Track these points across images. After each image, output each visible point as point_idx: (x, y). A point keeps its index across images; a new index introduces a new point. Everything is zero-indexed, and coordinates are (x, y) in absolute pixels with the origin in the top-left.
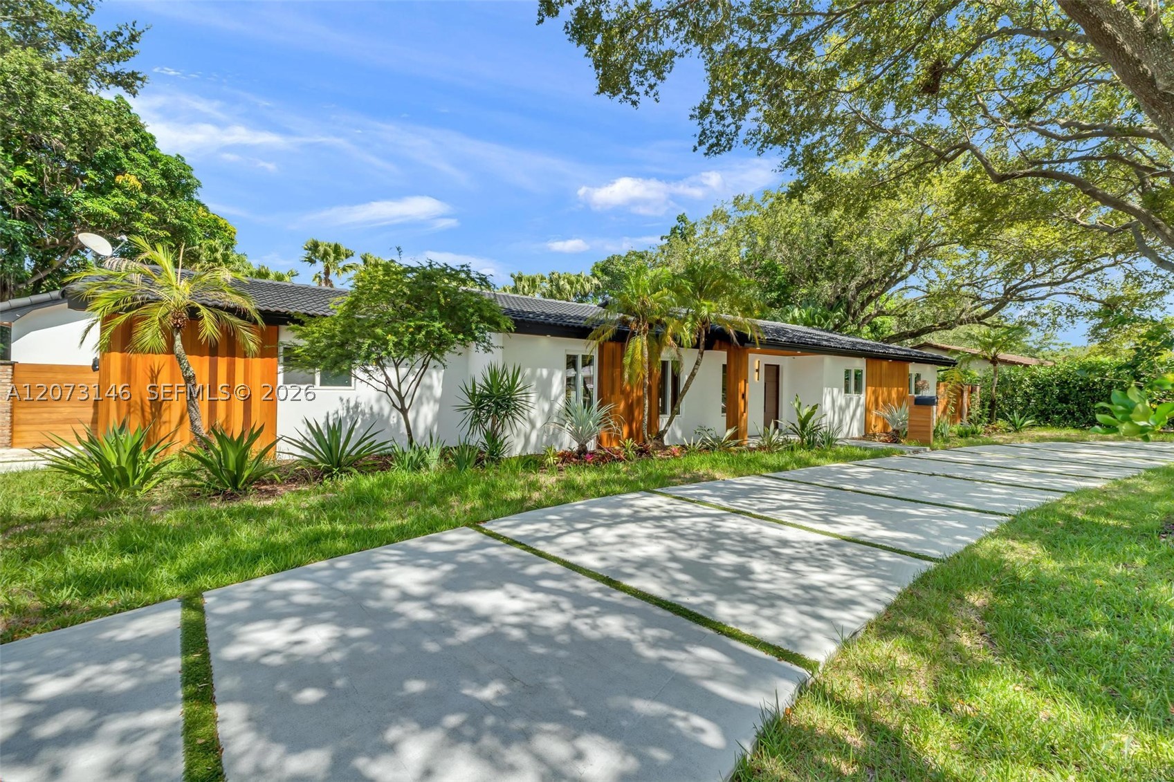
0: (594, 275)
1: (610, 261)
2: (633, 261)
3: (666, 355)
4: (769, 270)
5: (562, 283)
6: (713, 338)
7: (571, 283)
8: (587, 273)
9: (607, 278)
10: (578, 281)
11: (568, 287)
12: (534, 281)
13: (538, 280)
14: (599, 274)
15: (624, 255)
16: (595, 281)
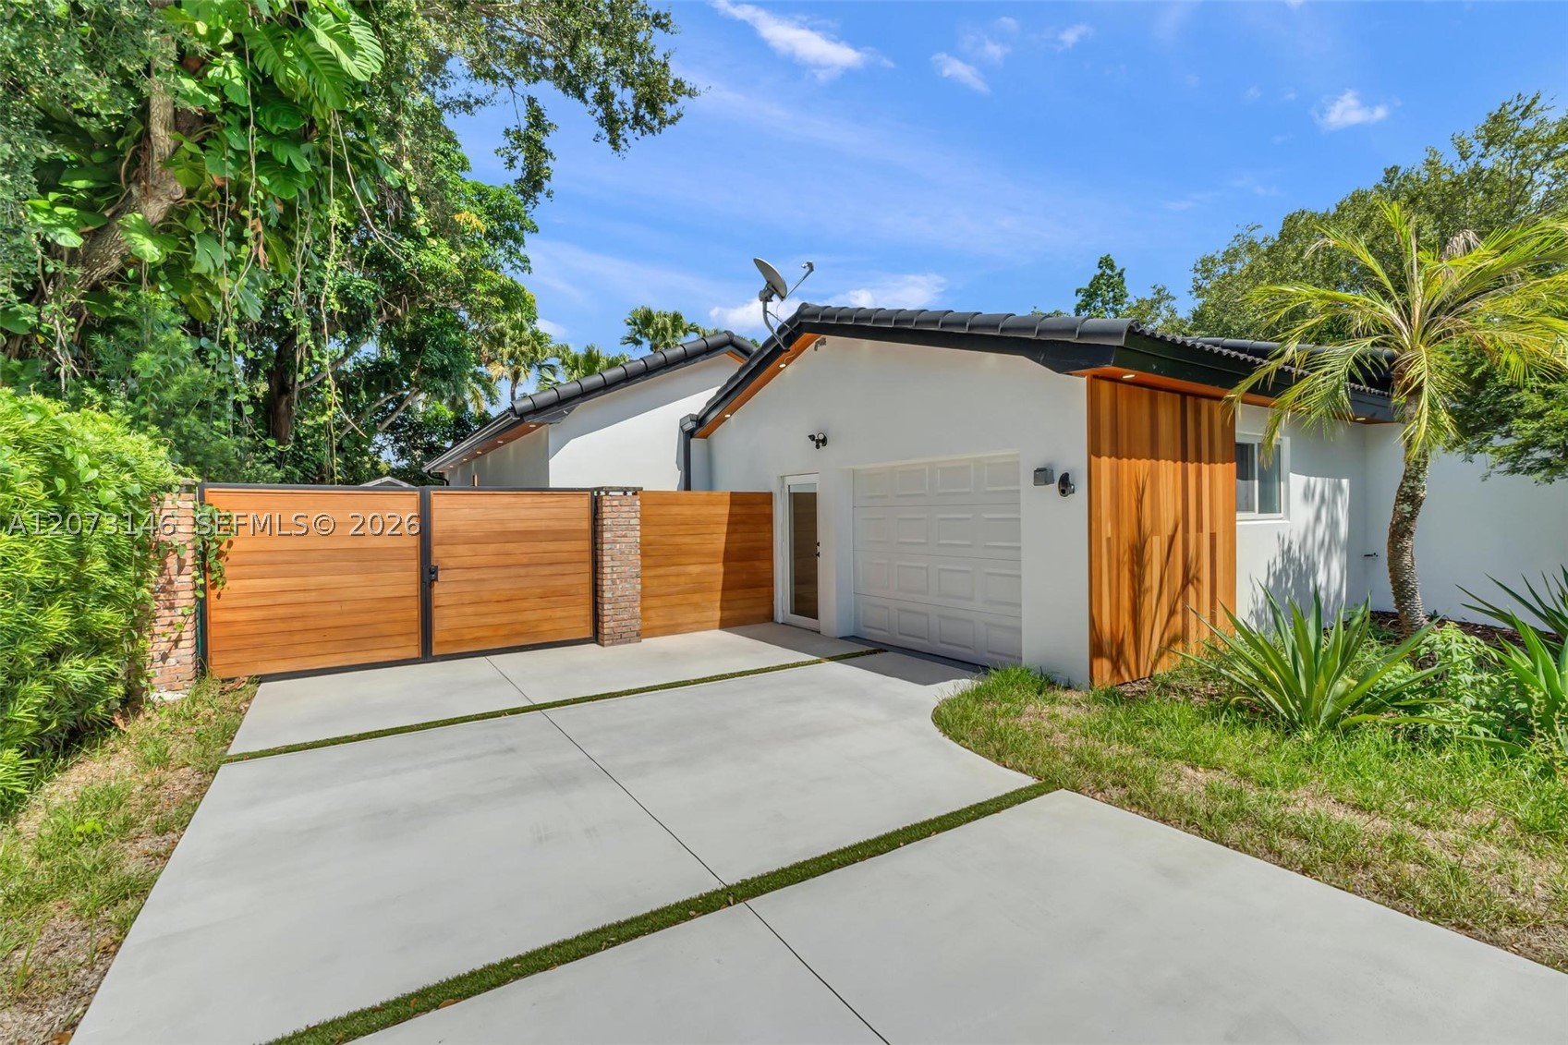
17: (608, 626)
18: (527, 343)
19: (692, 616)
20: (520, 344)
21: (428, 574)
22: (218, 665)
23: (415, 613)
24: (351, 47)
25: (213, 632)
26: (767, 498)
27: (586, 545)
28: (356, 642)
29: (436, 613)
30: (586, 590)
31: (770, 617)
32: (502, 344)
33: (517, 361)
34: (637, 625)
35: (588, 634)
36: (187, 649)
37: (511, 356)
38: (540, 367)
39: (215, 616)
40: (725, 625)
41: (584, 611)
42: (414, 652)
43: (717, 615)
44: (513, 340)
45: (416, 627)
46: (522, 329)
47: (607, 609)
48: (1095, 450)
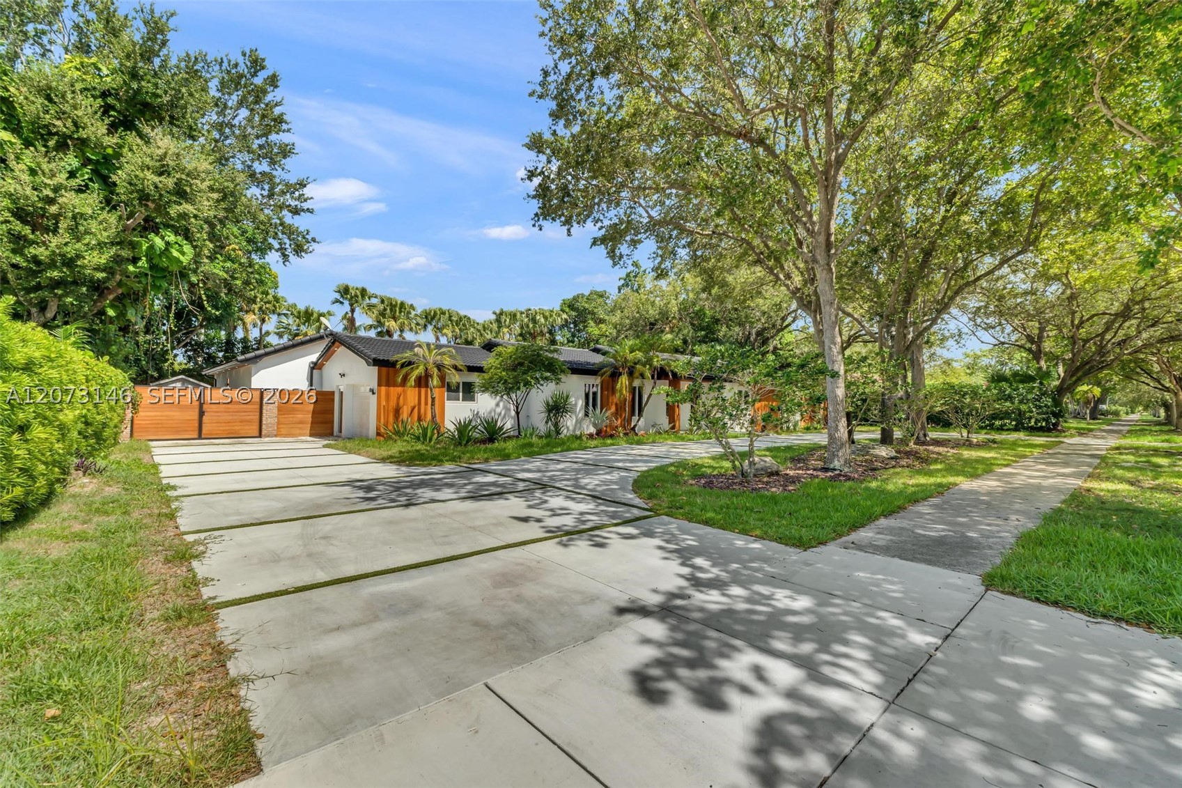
0: (562, 310)
1: (575, 299)
2: (594, 300)
3: (637, 383)
4: (700, 314)
5: (538, 318)
6: (661, 374)
7: (546, 318)
8: (557, 308)
9: (574, 313)
10: (551, 316)
11: (543, 320)
12: (515, 315)
13: (518, 315)
14: (567, 310)
15: (587, 293)
16: (565, 316)
17: (264, 432)
18: (269, 302)
19: (298, 431)
20: (266, 303)
21: (202, 413)
22: (135, 434)
23: (197, 425)
24: (183, 253)
25: (135, 426)
26: (333, 393)
27: (258, 406)
28: (177, 432)
29: (204, 425)
30: (258, 421)
31: (332, 434)
32: (255, 302)
33: (264, 312)
34: (275, 433)
35: (257, 435)
36: (129, 429)
37: (260, 308)
38: (279, 314)
39: (135, 422)
40: (311, 435)
41: (256, 427)
42: (196, 436)
43: (308, 431)
44: (262, 300)
45: (197, 429)
46: (267, 294)
47: (264, 426)
48: (379, 385)
